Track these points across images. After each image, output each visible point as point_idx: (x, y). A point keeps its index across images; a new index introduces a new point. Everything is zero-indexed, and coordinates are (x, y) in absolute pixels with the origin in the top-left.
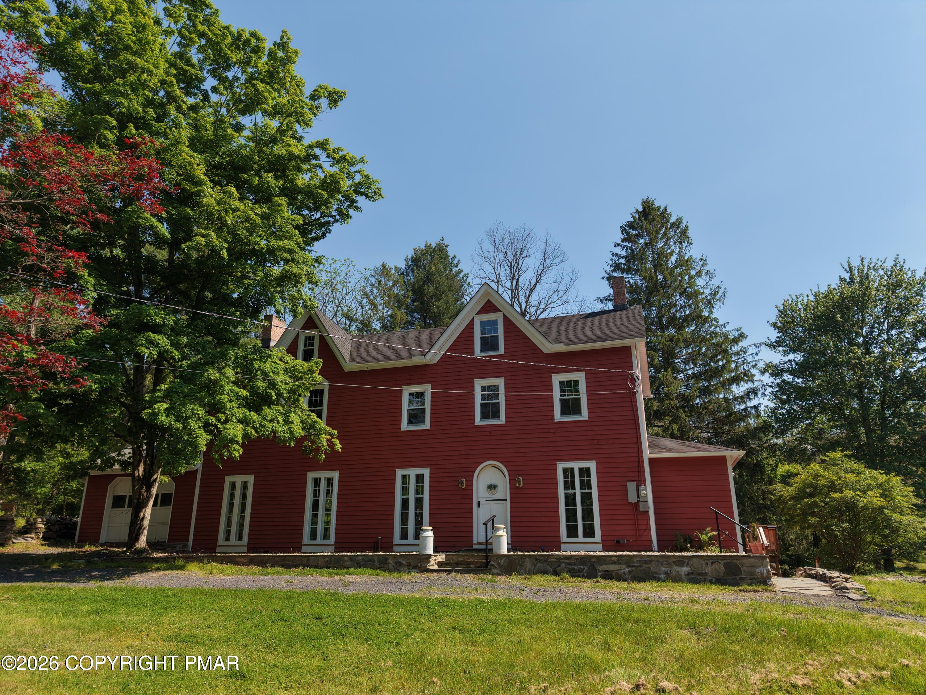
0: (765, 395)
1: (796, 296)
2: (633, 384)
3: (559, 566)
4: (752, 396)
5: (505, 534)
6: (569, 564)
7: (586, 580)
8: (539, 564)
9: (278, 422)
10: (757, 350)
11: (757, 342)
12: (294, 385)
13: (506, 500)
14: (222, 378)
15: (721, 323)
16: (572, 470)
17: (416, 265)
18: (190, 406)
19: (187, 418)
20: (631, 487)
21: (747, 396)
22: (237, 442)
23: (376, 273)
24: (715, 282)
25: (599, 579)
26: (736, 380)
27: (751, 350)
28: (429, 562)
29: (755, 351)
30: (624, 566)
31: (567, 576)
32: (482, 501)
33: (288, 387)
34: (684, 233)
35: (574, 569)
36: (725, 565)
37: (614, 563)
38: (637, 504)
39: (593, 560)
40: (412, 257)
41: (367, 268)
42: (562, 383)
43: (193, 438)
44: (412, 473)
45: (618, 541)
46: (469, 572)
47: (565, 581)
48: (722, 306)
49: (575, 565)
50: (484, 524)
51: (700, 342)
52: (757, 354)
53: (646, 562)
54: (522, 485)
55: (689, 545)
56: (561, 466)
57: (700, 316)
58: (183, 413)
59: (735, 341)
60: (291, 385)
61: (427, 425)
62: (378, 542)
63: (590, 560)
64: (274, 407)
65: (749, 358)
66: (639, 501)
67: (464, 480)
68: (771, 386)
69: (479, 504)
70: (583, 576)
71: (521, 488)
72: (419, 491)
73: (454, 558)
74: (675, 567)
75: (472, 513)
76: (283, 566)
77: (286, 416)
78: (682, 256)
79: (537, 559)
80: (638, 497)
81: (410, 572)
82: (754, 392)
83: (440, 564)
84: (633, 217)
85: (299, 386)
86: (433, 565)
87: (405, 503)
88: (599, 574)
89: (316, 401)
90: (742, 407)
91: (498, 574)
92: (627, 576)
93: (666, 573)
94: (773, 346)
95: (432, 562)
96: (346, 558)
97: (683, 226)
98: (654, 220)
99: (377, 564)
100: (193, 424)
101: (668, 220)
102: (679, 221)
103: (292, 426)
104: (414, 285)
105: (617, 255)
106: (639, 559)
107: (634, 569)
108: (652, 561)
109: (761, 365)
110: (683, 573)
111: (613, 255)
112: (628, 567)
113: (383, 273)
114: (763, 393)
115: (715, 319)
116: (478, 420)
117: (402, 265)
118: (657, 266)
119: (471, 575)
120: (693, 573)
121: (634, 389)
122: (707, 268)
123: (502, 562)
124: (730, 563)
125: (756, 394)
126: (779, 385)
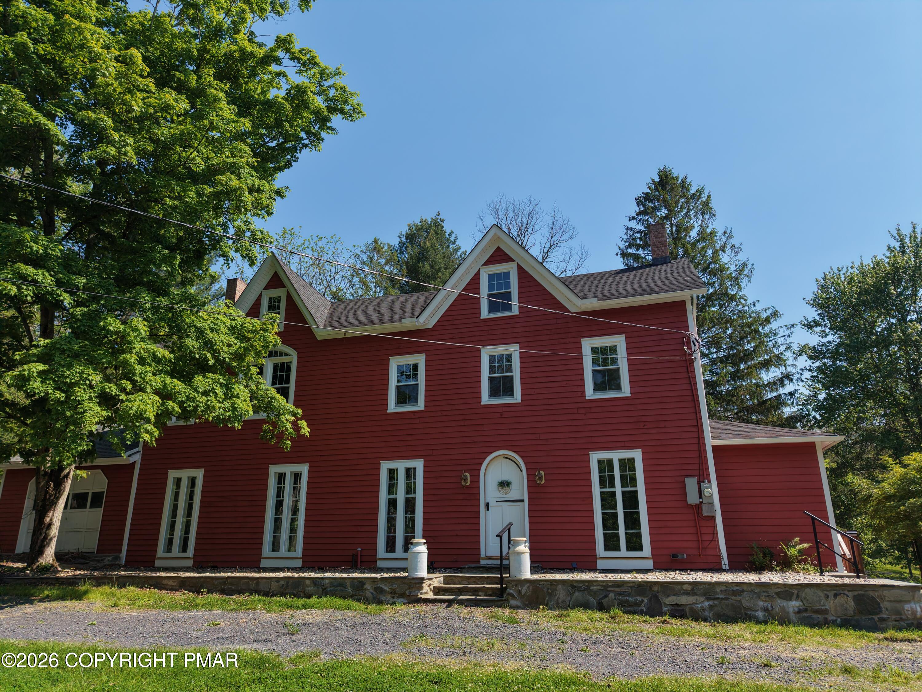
0: (802, 381)
1: (838, 268)
2: (690, 348)
3: (606, 596)
4: (786, 381)
5: (527, 550)
6: (620, 594)
7: (647, 618)
8: (577, 594)
9: (216, 395)
10: (789, 332)
11: (789, 323)
12: (240, 347)
13: (523, 501)
14: (128, 330)
15: (749, 302)
16: (610, 462)
17: (411, 242)
18: (79, 369)
19: (72, 385)
20: (691, 483)
21: (781, 381)
22: (148, 421)
23: (367, 249)
24: (742, 257)
25: (667, 617)
26: (766, 365)
27: (782, 332)
28: (422, 588)
29: (787, 333)
30: (702, 599)
31: (621, 613)
32: (492, 503)
33: (231, 350)
34: (707, 203)
35: (627, 601)
36: (855, 598)
37: (687, 593)
38: (698, 507)
39: (656, 588)
40: (407, 234)
41: (356, 245)
42: (594, 351)
43: (79, 413)
44: (401, 466)
45: (675, 556)
46: (476, 603)
47: (617, 620)
48: (749, 284)
49: (629, 595)
50: (498, 536)
51: (726, 324)
52: (789, 336)
53: (735, 593)
54: (543, 482)
55: (775, 563)
56: (595, 457)
57: (727, 294)
58: (66, 377)
59: (767, 320)
60: (236, 347)
61: (421, 406)
62: (357, 555)
63: (651, 588)
64: (211, 375)
65: (780, 341)
66: (701, 502)
67: (468, 475)
68: (810, 370)
69: (487, 506)
70: (641, 613)
71: (542, 486)
72: (410, 489)
73: (456, 580)
74: (779, 601)
75: (479, 517)
76: (223, 592)
77: (227, 388)
78: (704, 229)
79: (573, 587)
80: (701, 497)
81: (393, 603)
82: (788, 376)
83: (437, 591)
84: (650, 188)
85: (246, 349)
86: (426, 593)
87: (392, 504)
88: (665, 609)
89: (281, 376)
90: (774, 394)
91: (518, 608)
92: (707, 613)
93: (766, 610)
94: (809, 326)
95: (426, 588)
96: (308, 582)
97: (704, 197)
98: (672, 189)
99: (349, 590)
100: (81, 393)
101: (688, 190)
102: (700, 191)
103: (236, 400)
104: (407, 263)
105: (631, 229)
106: (724, 588)
107: (716, 602)
108: (743, 591)
109: (795, 348)
110: (791, 610)
111: (627, 229)
112: (708, 599)
113: (375, 248)
114: (798, 379)
115: (743, 297)
116: (485, 398)
117: (395, 242)
118: (677, 240)
119: (480, 609)
120: (806, 610)
121: (691, 355)
122: (732, 241)
123: (524, 589)
124: (863, 595)
125: (791, 380)
126: (818, 369)
